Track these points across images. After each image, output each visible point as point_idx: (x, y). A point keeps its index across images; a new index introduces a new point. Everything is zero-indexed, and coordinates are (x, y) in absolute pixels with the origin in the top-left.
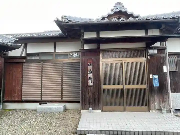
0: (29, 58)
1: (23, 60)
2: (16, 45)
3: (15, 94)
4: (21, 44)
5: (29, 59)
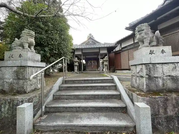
1: (121, 51)
3: (119, 66)
4: (118, 45)
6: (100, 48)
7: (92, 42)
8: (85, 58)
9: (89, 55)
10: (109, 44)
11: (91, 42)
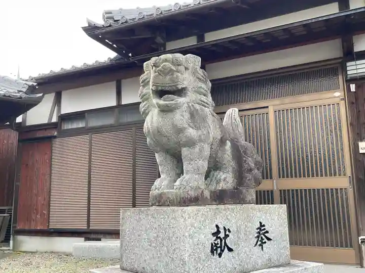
0: (65, 126)
1: (53, 132)
2: (32, 96)
3: (37, 214)
4: (41, 95)
5: (65, 128)
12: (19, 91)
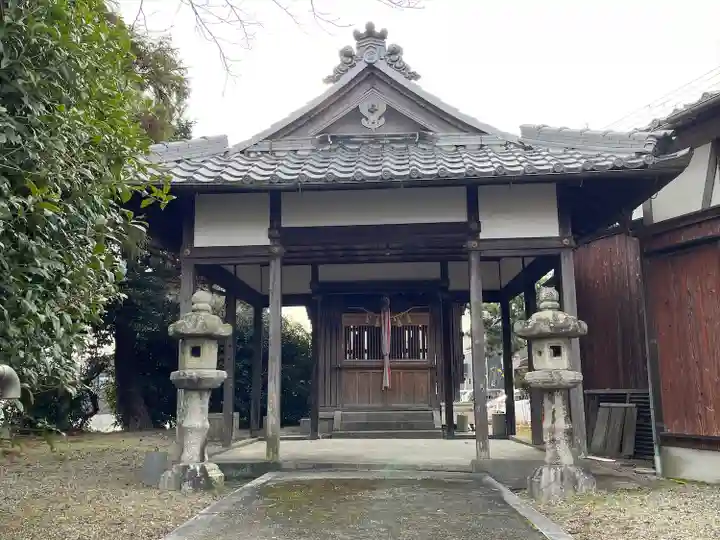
3: (706, 404)
6: (473, 190)
7: (391, 114)
8: (305, 288)
9: (350, 258)
10: (585, 138)
11: (374, 122)
12: (640, 154)
